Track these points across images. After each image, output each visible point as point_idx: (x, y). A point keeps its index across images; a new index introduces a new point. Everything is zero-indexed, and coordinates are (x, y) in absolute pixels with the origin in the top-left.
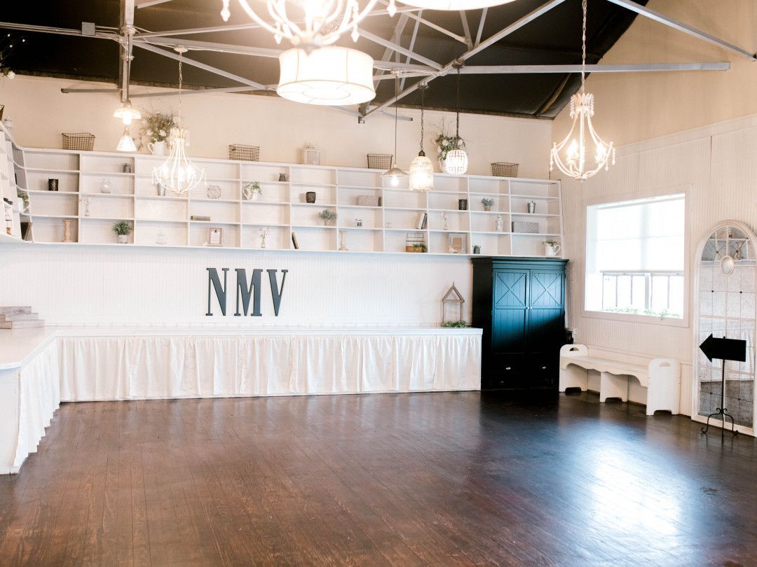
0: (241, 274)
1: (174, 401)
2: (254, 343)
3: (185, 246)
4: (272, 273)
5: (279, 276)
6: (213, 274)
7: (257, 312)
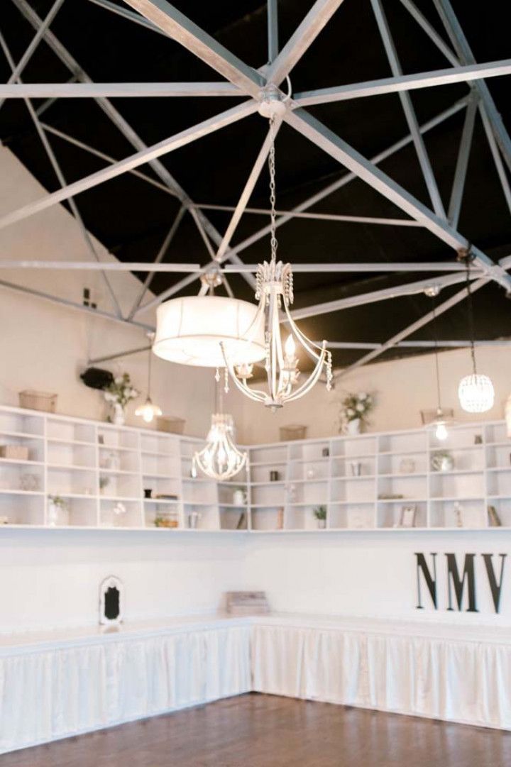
0: (451, 559)
1: (349, 708)
2: (430, 648)
3: (370, 529)
4: (488, 558)
5: (496, 562)
6: (421, 559)
7: (472, 608)
